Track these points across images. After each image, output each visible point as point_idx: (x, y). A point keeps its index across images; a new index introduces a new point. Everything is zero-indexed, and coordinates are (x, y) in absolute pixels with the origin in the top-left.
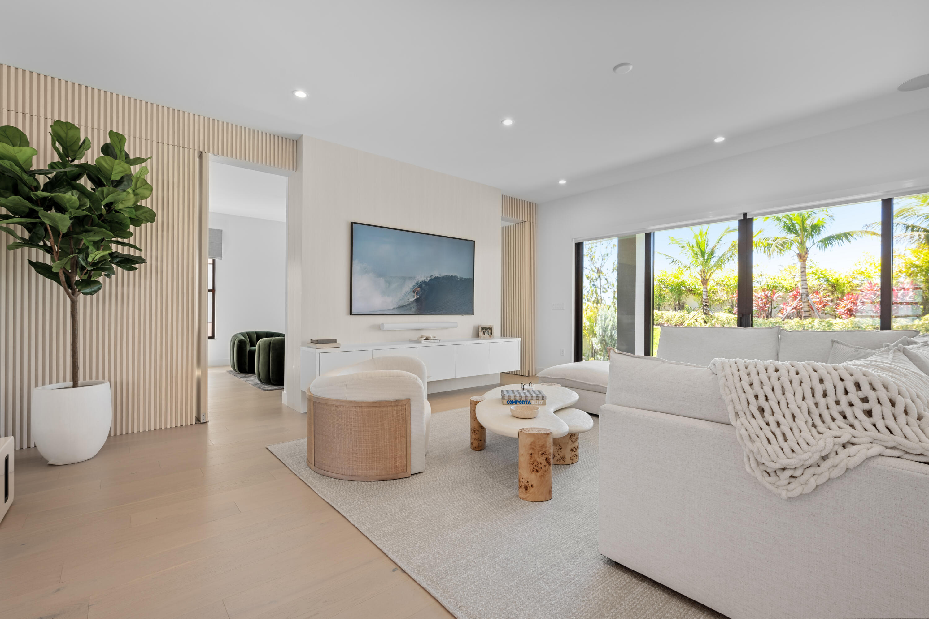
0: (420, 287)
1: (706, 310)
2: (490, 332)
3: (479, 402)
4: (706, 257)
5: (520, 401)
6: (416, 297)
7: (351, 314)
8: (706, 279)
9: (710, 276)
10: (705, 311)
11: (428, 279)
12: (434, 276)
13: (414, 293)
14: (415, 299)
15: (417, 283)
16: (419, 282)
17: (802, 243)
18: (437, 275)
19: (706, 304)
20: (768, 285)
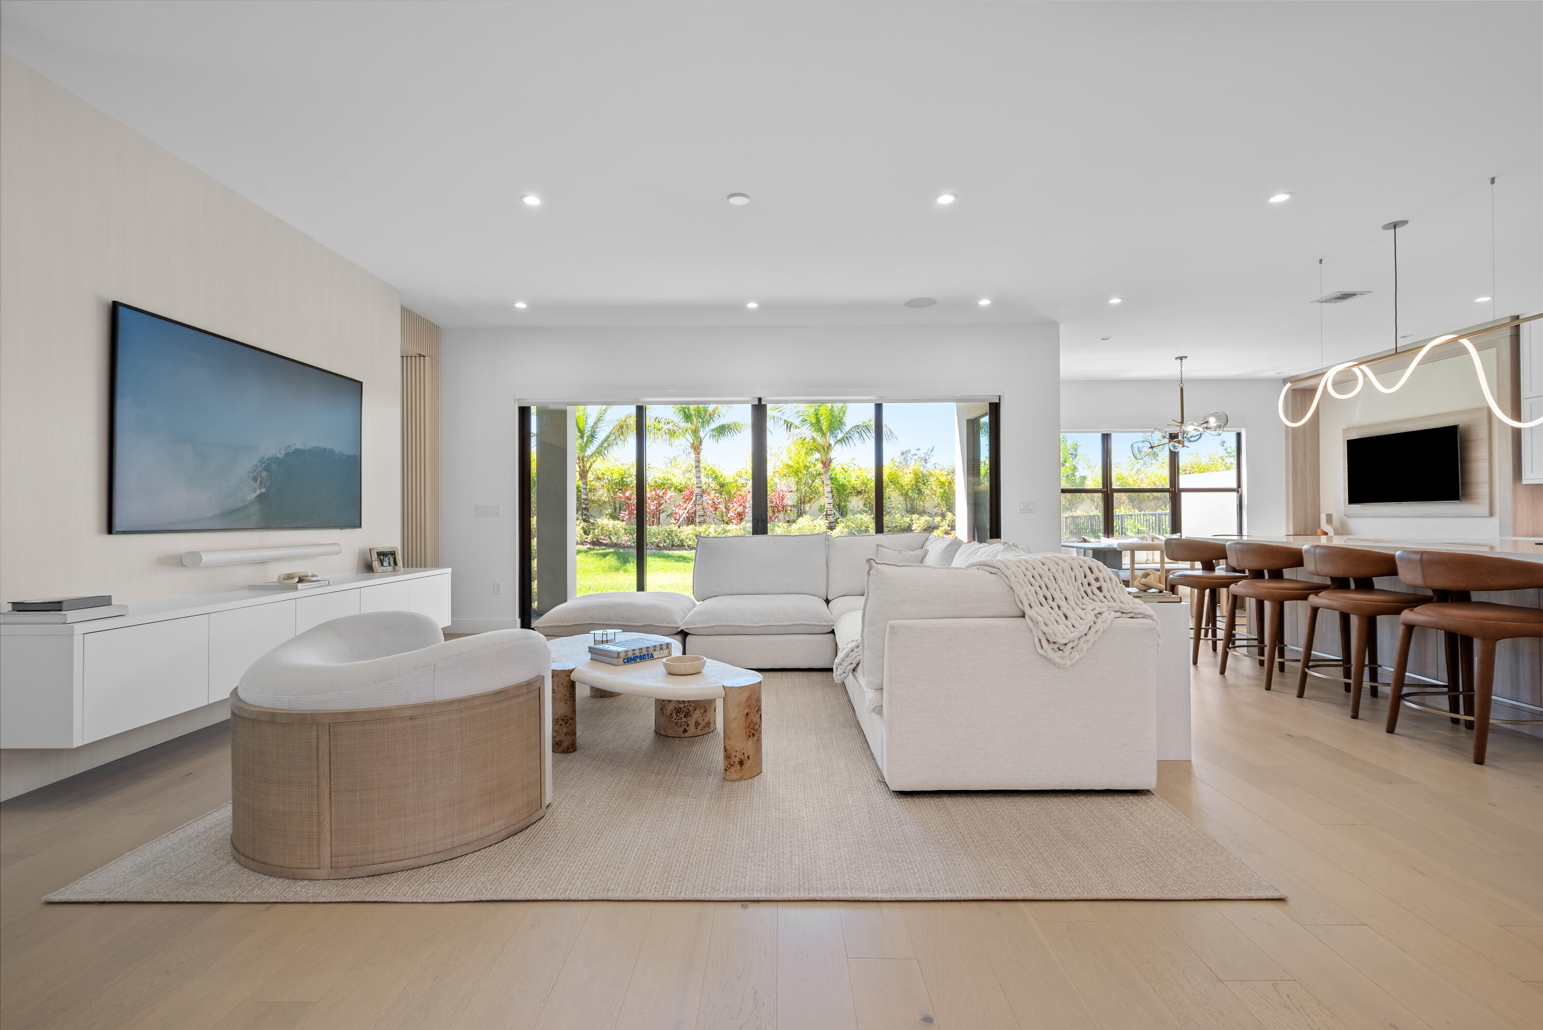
0: (266, 469)
1: (585, 515)
2: (392, 559)
3: (573, 671)
4: (585, 439)
5: (641, 656)
6: (258, 492)
7: (110, 530)
8: (585, 470)
9: (590, 467)
10: (584, 517)
11: (283, 452)
12: (294, 448)
13: (256, 482)
14: (258, 496)
15: (262, 461)
16: (265, 459)
17: (695, 432)
18: (299, 446)
19: (586, 506)
20: (656, 482)
